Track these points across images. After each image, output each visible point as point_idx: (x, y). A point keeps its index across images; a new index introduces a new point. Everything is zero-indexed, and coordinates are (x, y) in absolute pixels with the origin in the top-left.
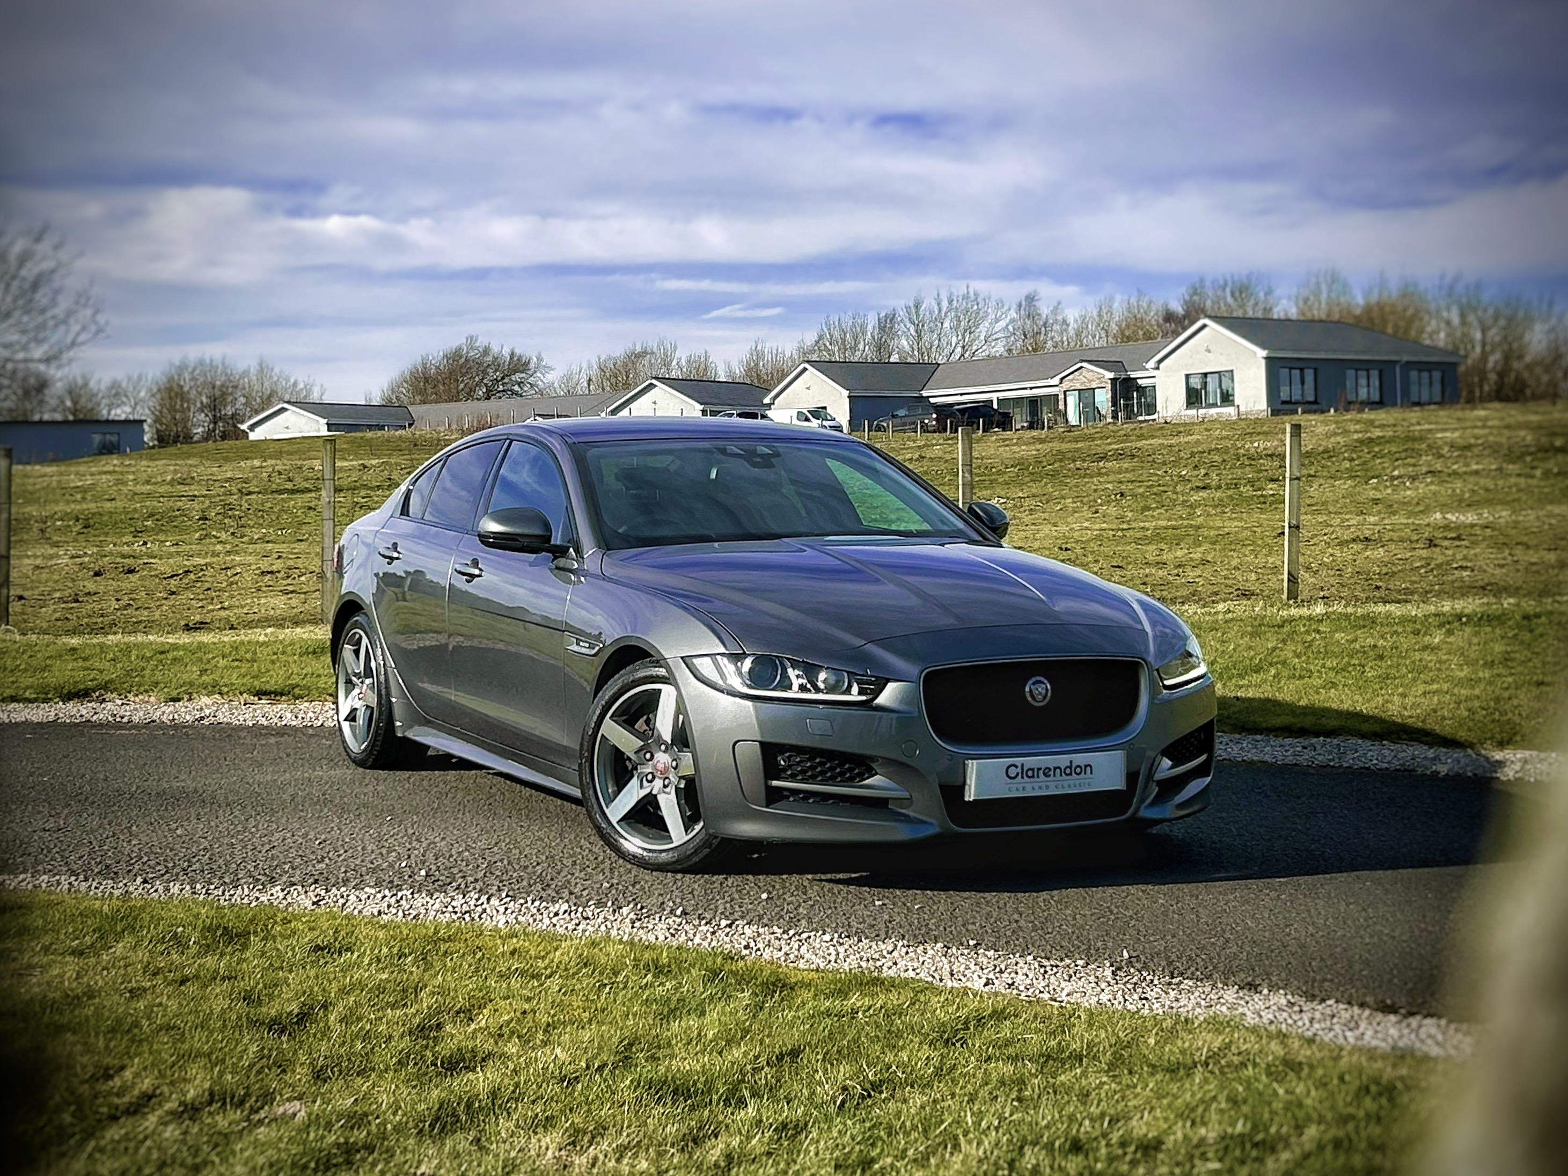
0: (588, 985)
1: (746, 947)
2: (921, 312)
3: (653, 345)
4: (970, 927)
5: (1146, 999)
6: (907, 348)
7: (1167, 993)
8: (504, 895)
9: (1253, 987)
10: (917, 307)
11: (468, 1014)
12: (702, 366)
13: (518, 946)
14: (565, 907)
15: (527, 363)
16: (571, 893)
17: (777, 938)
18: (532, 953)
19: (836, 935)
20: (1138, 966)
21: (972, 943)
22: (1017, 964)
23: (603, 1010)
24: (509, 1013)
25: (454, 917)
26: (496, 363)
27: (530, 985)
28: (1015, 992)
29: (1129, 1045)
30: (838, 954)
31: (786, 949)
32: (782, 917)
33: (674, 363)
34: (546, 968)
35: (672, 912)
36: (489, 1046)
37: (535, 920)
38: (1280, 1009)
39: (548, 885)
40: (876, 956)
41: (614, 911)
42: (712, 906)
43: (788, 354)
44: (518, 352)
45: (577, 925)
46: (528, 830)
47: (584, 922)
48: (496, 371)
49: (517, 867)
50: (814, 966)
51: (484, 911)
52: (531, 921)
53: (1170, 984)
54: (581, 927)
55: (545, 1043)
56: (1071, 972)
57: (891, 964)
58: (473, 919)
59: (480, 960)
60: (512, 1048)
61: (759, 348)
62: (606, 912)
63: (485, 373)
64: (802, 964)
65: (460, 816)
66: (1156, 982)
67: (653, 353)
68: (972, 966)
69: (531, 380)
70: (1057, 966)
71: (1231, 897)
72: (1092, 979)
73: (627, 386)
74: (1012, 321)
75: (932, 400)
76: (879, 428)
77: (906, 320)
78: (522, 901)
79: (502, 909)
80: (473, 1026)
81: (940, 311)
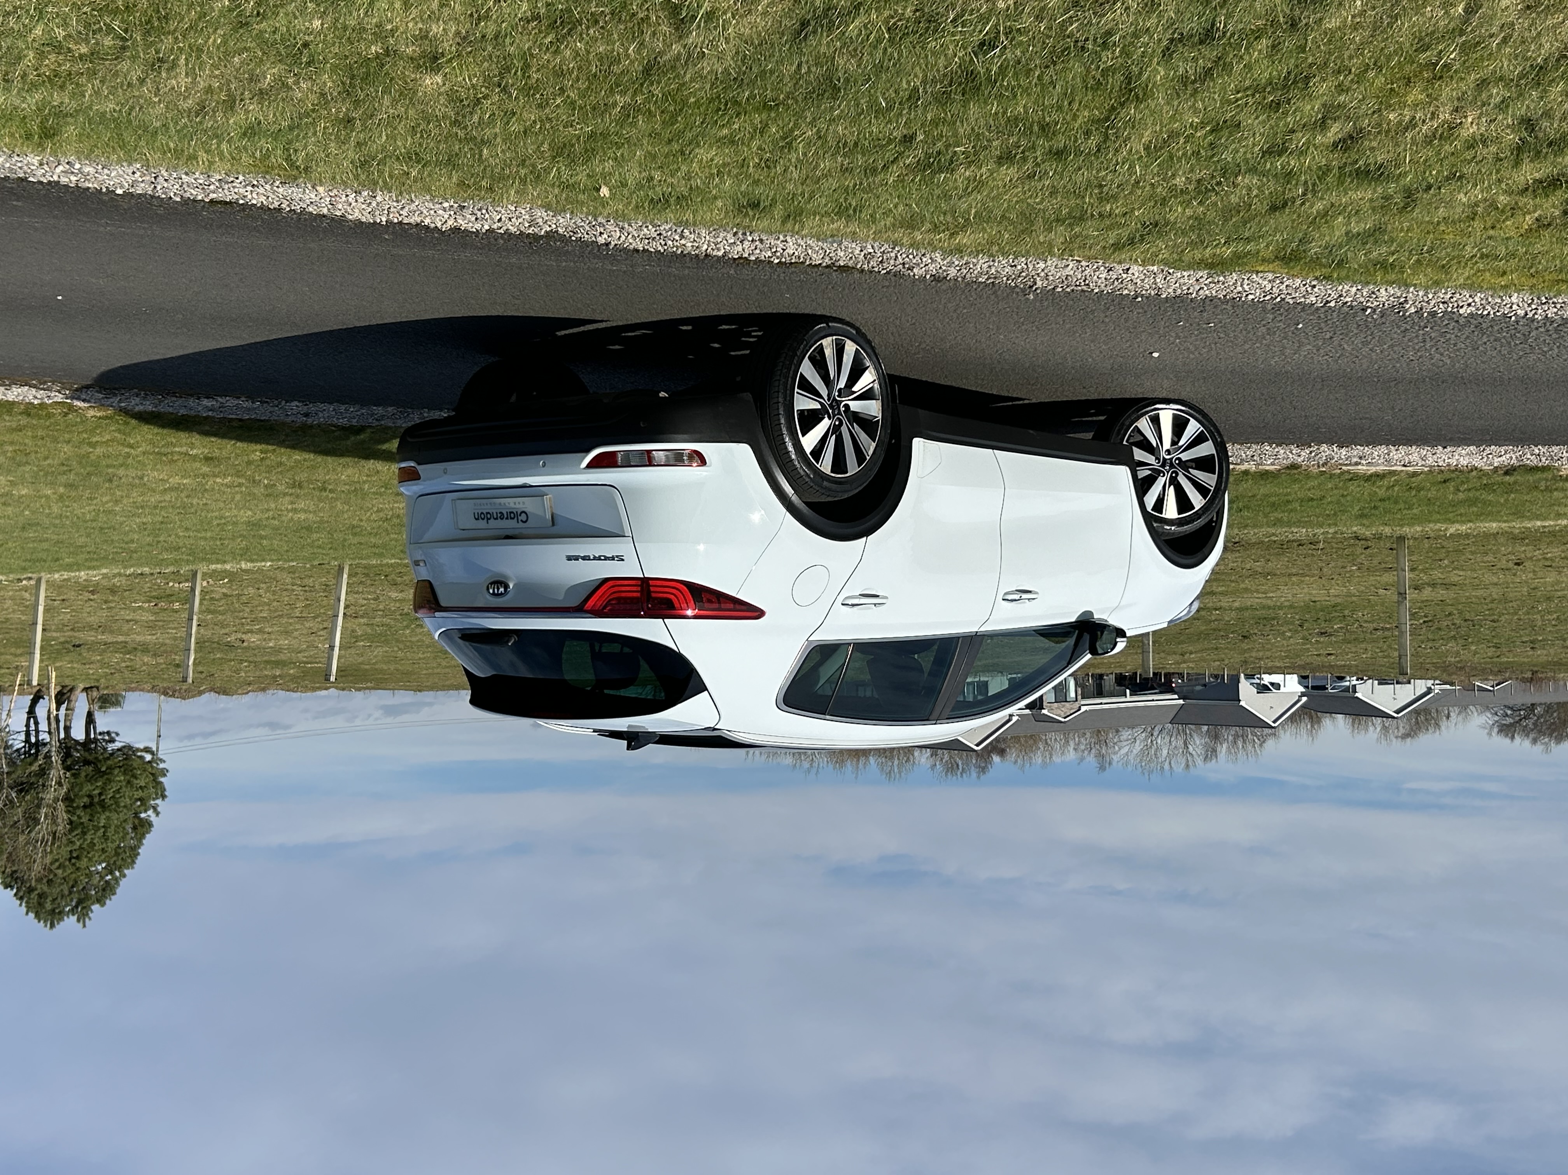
0: (1441, 250)
1: (1314, 286)
2: (1184, 761)
3: (1397, 743)
4: (1141, 311)
5: (1012, 266)
6: (1195, 736)
7: (997, 271)
8: (1513, 318)
9: (936, 278)
10: (1187, 766)
11: (1542, 224)
12: (1356, 726)
13: (1501, 279)
14: (1462, 311)
15: (1500, 731)
16: (1457, 321)
17: (1290, 294)
18: (1488, 274)
19: (1243, 299)
20: (1017, 290)
21: (1140, 299)
22: (1106, 286)
23: (1428, 232)
24: (1507, 226)
25: (1555, 300)
26: (1526, 732)
27: (1489, 249)
28: (1107, 265)
29: (1023, 232)
30: (1242, 286)
31: (1283, 287)
32: (1287, 311)
33: (1378, 729)
34: (1477, 262)
35: (1374, 310)
36: (1522, 201)
37: (1487, 299)
38: (918, 265)
39: (1476, 327)
40: (1212, 285)
41: (1421, 309)
42: (1342, 316)
43: (1288, 733)
44: (1508, 741)
45: (1452, 297)
46: (1494, 369)
47: (1446, 300)
48: (1526, 726)
49: (1503, 340)
50: (1260, 275)
51: (1529, 305)
52: (1490, 300)
53: (995, 278)
54: (1449, 296)
55: (1476, 205)
56: (1066, 282)
57: (1201, 280)
58: (1538, 299)
59: (1531, 267)
60: (1503, 199)
61: (1311, 739)
62: (1428, 308)
63: (1535, 724)
64: (1270, 276)
65: (1551, 379)
66: (1005, 279)
67: (1397, 737)
68: (1139, 282)
69: (1497, 718)
70: (1076, 286)
71: (953, 342)
72: (1051, 278)
73: (1416, 712)
74: (1115, 753)
75: (1176, 696)
76: (1216, 677)
77: (1196, 756)
78: (1498, 314)
79: (1515, 307)
80: (1536, 215)
81: (1170, 763)
